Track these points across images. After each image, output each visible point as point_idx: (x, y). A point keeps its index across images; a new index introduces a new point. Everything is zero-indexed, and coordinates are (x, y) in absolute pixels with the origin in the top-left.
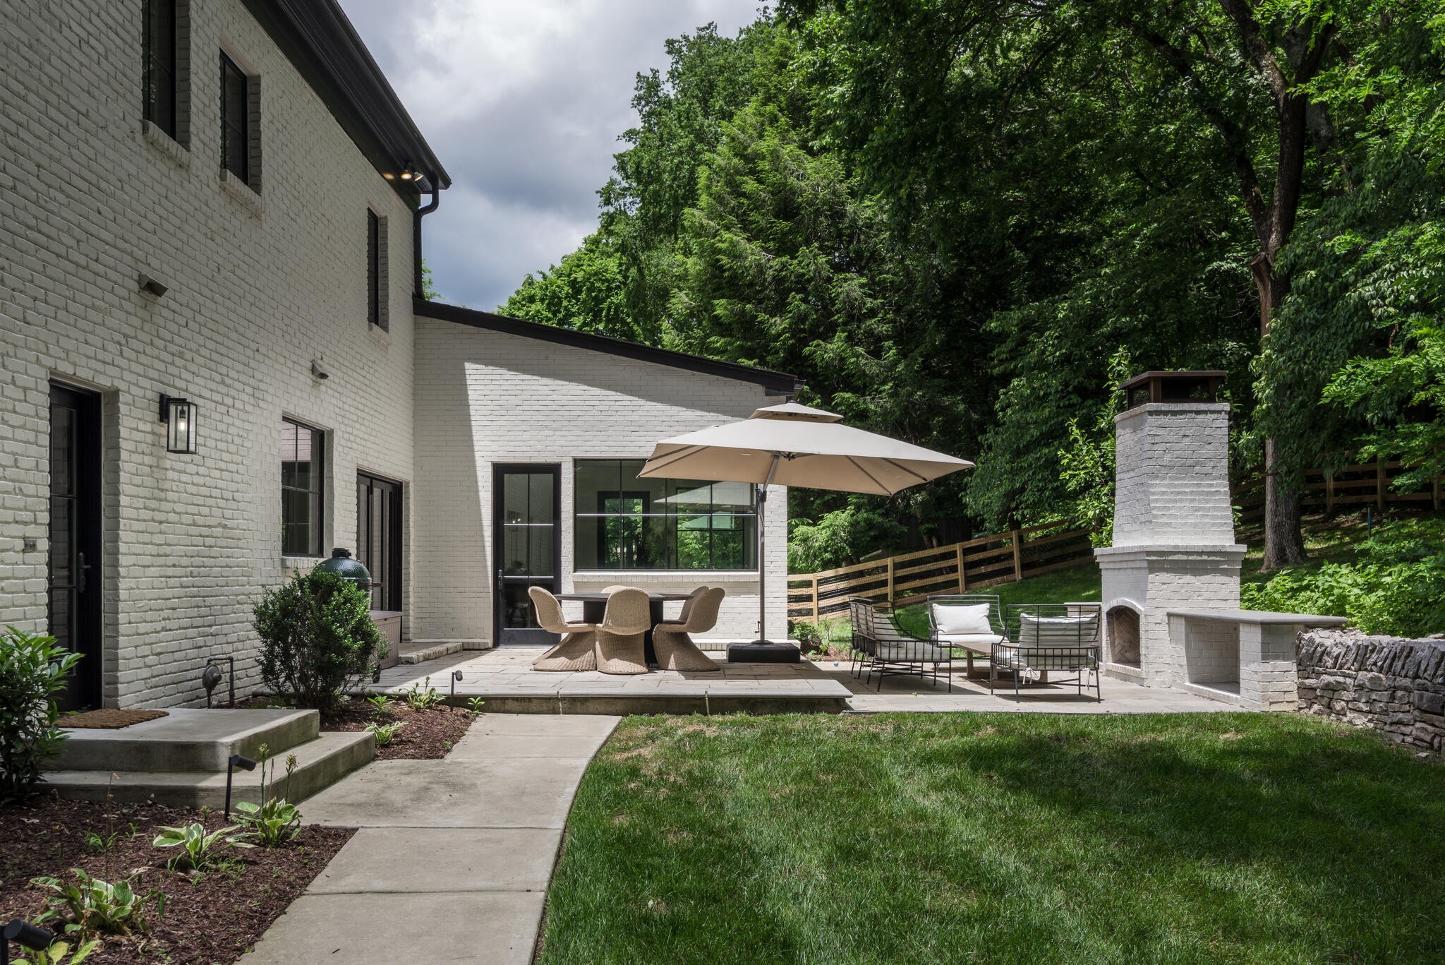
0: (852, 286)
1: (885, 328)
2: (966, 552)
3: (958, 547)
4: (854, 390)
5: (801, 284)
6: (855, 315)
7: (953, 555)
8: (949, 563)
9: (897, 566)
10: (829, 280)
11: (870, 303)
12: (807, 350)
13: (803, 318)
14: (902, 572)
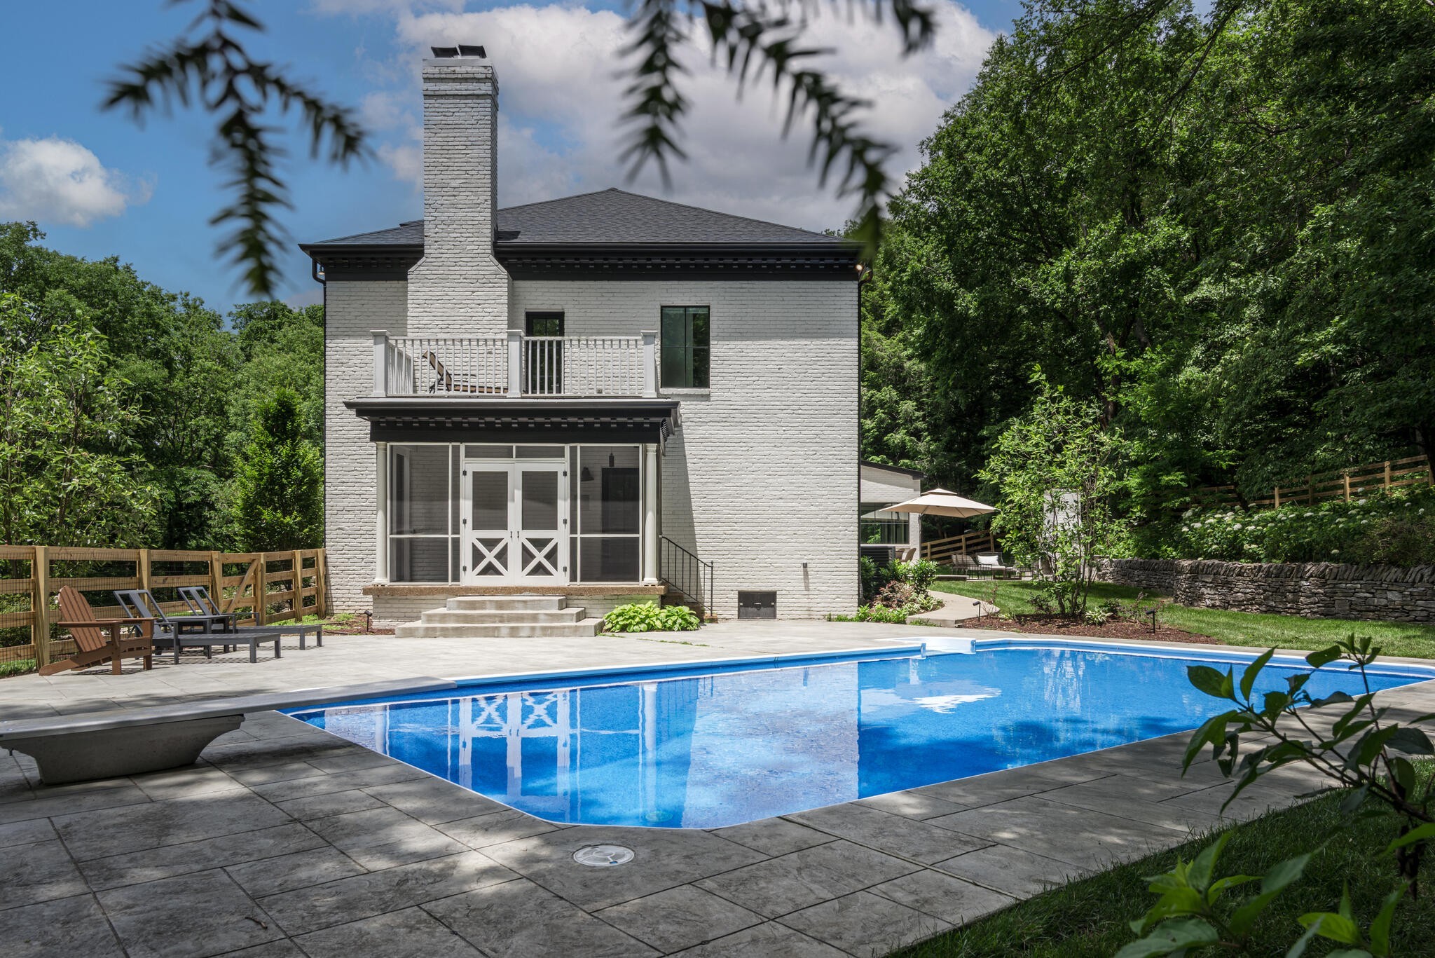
0: (908, 406)
1: (924, 426)
2: (967, 539)
3: (963, 537)
4: (908, 458)
5: (882, 404)
6: (910, 420)
7: (960, 541)
8: (958, 545)
9: (932, 546)
10: (897, 402)
11: (917, 414)
12: (885, 438)
13: (882, 421)
14: (934, 550)
